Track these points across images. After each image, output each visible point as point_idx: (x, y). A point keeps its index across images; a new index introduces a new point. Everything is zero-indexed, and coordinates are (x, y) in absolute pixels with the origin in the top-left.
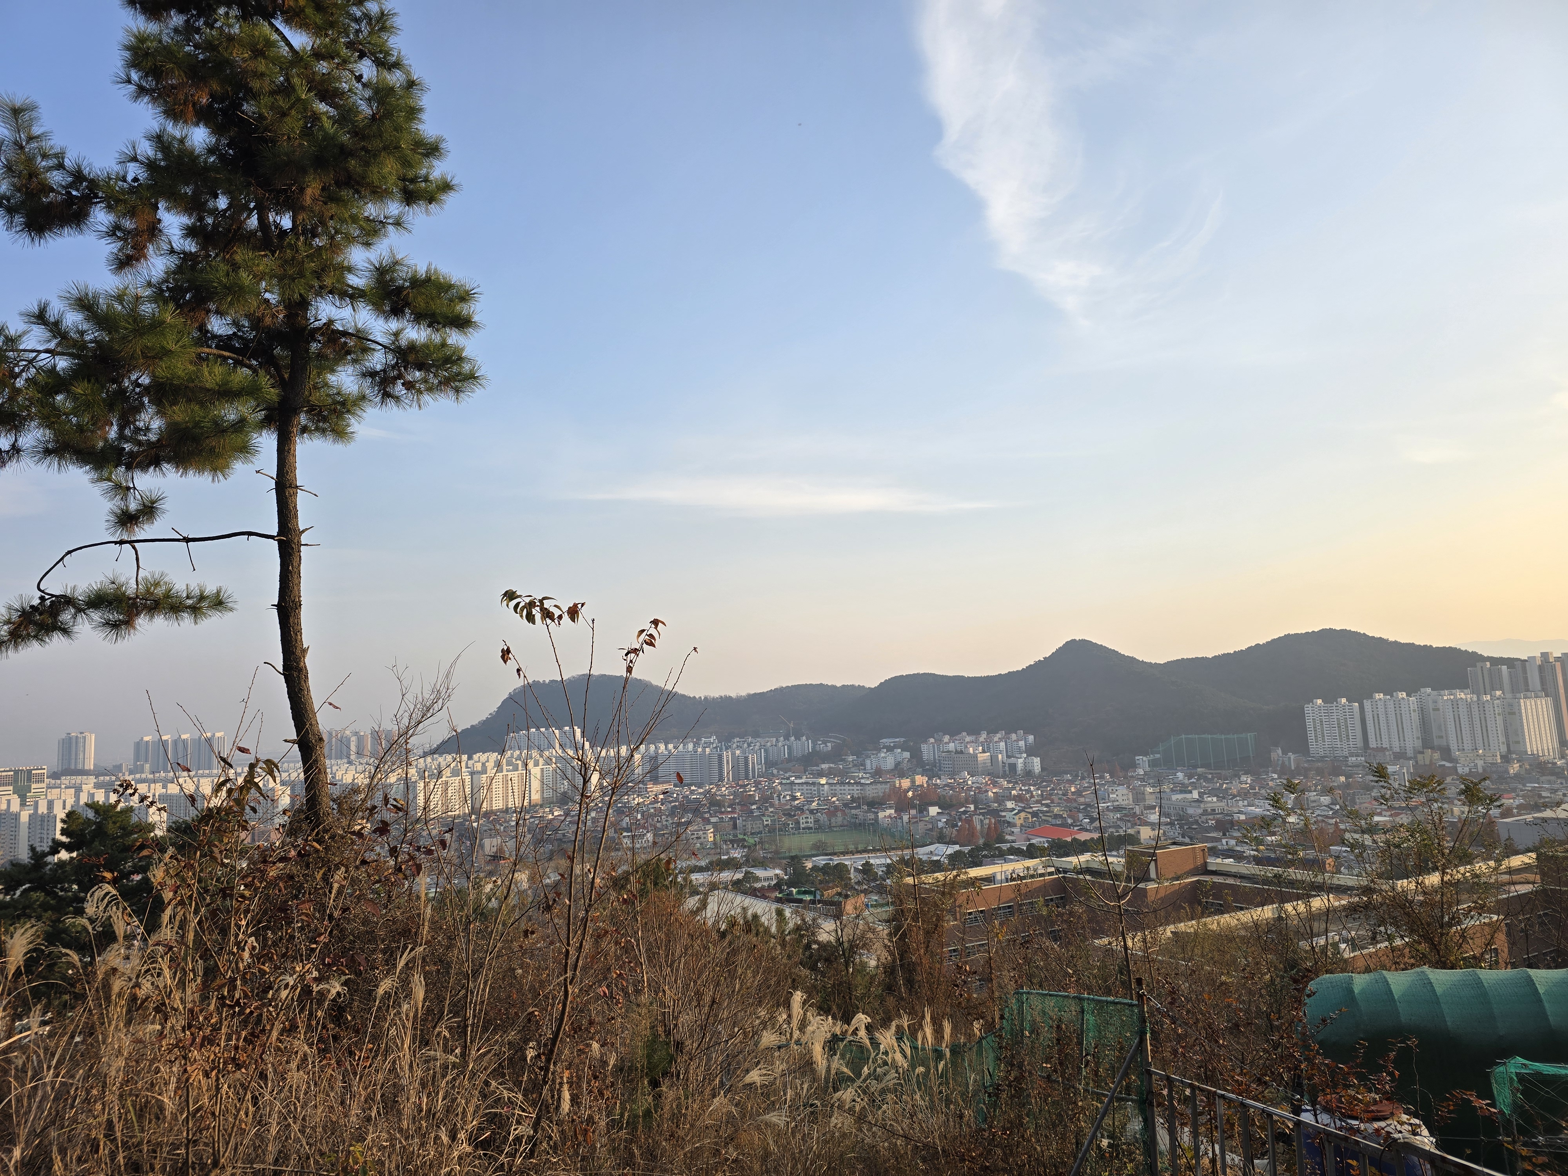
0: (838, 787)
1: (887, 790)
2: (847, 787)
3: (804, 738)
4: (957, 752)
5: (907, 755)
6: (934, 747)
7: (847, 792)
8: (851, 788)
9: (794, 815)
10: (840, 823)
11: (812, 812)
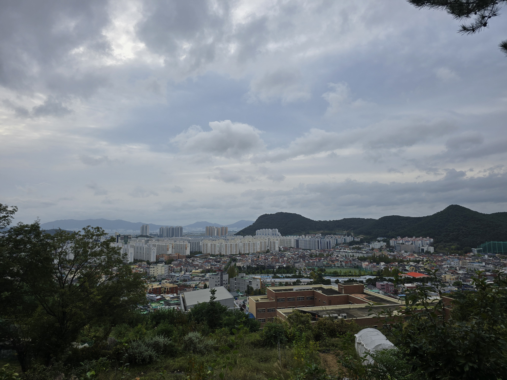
0: (355, 254)
1: (371, 256)
2: (358, 254)
3: (350, 236)
4: (401, 244)
5: (385, 244)
6: (394, 241)
7: (358, 255)
8: (359, 254)
9: (334, 262)
10: (349, 266)
11: (341, 261)
